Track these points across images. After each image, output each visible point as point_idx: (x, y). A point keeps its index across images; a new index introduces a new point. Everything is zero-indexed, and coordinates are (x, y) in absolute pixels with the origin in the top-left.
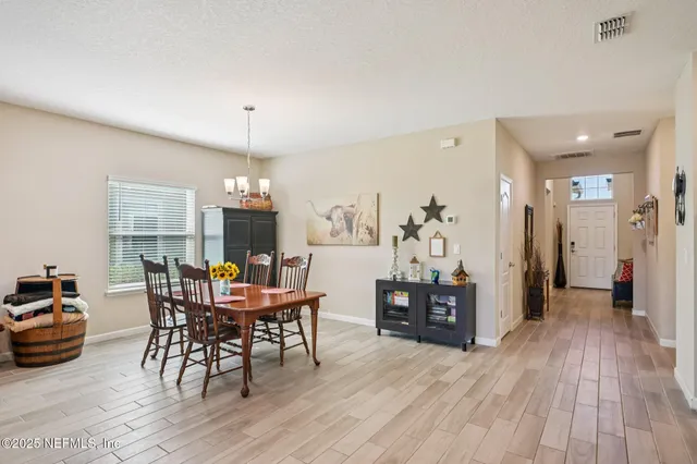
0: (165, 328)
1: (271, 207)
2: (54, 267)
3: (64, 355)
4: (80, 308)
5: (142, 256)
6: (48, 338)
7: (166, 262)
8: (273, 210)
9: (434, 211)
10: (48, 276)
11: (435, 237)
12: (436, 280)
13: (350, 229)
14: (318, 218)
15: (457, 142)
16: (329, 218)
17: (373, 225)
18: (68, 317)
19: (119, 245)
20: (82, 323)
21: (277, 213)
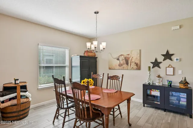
0: (64, 108)
1: (95, 55)
2: (18, 80)
3: (21, 117)
4: (28, 96)
5: (53, 76)
6: (15, 110)
7: (64, 79)
8: (96, 57)
9: (168, 56)
10: (15, 84)
11: (168, 67)
12: (170, 85)
13: (127, 64)
14: (114, 59)
15: (180, 27)
16: (118, 59)
17: (138, 62)
18: (23, 100)
19: (42, 70)
20: (29, 102)
21: (97, 58)
